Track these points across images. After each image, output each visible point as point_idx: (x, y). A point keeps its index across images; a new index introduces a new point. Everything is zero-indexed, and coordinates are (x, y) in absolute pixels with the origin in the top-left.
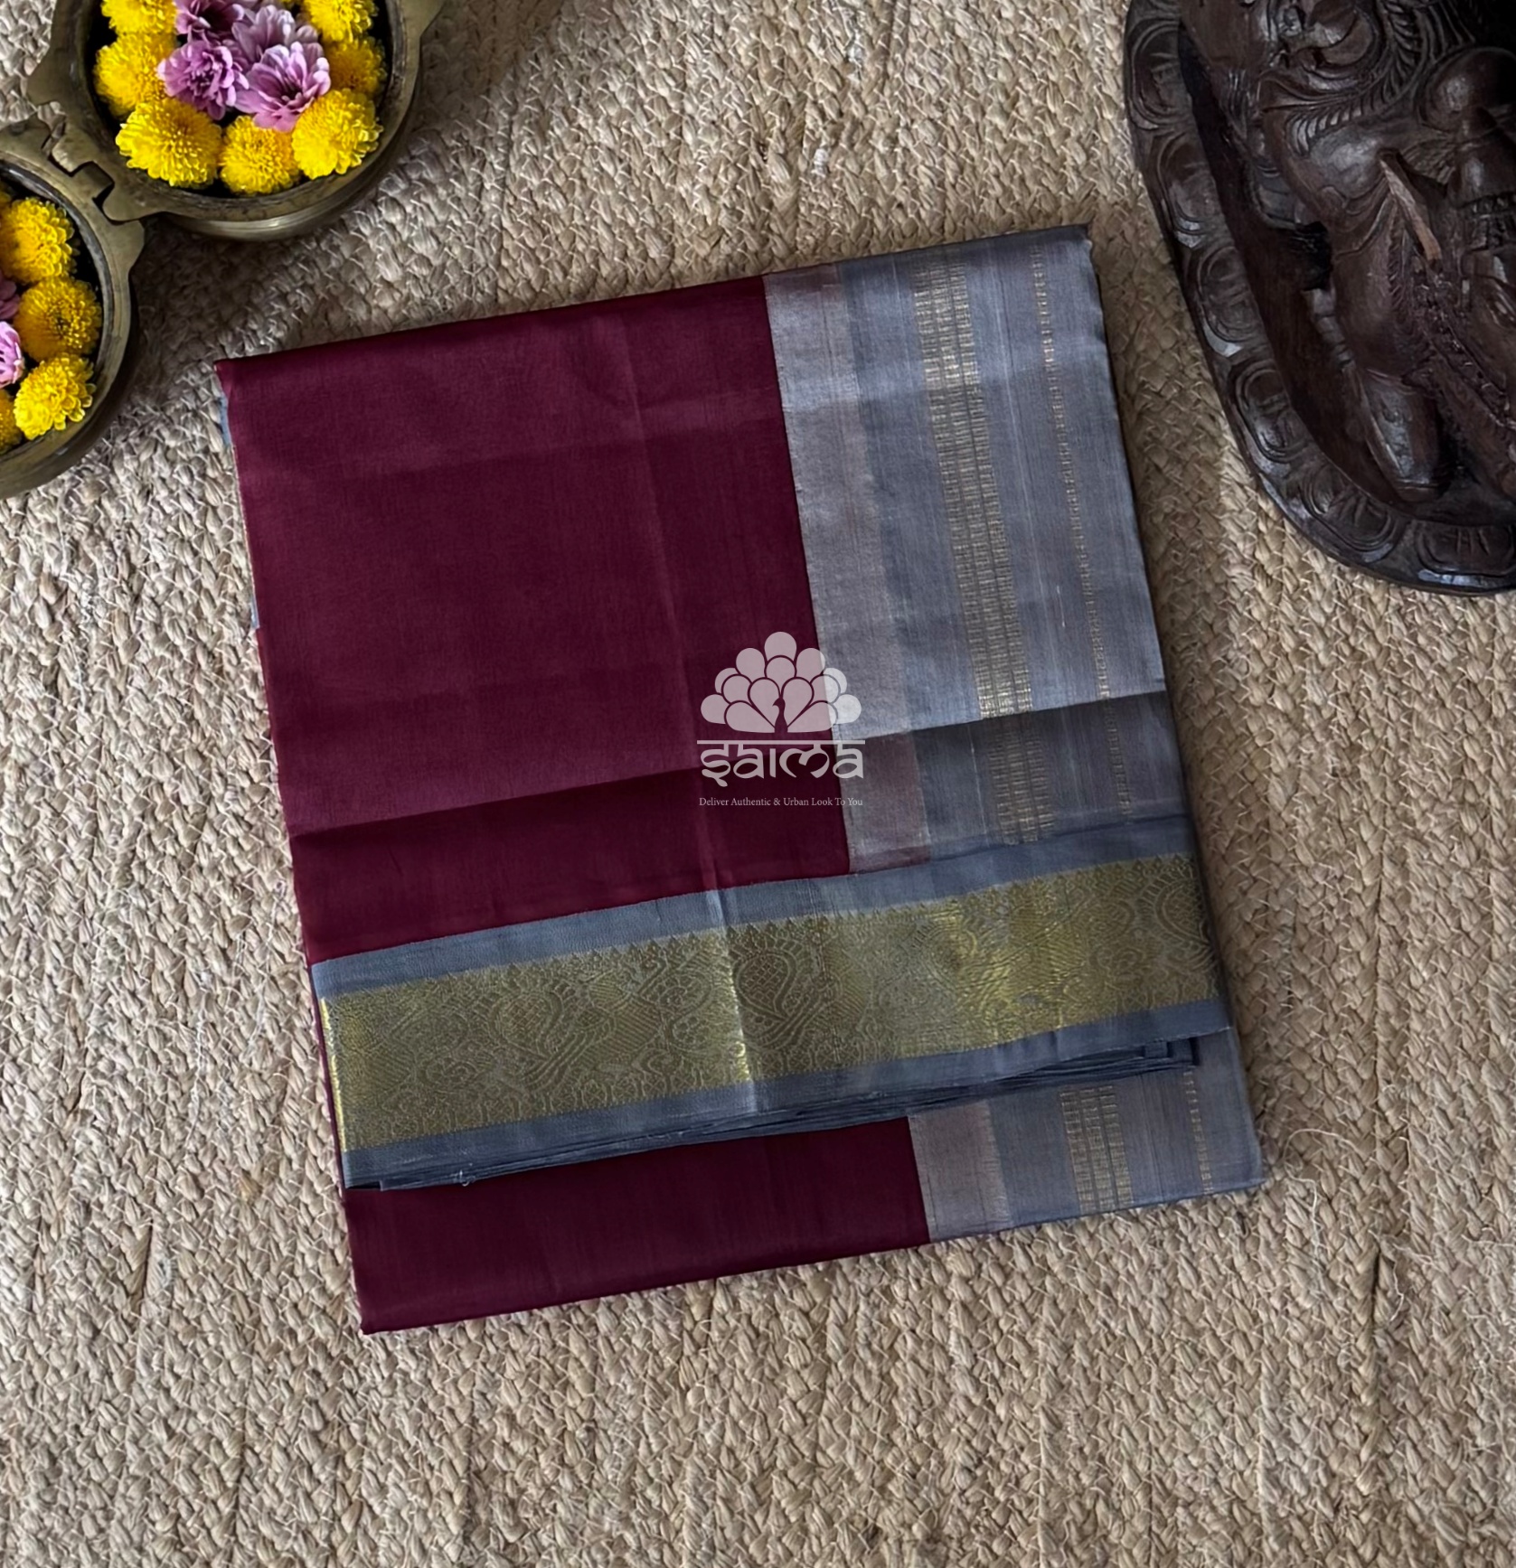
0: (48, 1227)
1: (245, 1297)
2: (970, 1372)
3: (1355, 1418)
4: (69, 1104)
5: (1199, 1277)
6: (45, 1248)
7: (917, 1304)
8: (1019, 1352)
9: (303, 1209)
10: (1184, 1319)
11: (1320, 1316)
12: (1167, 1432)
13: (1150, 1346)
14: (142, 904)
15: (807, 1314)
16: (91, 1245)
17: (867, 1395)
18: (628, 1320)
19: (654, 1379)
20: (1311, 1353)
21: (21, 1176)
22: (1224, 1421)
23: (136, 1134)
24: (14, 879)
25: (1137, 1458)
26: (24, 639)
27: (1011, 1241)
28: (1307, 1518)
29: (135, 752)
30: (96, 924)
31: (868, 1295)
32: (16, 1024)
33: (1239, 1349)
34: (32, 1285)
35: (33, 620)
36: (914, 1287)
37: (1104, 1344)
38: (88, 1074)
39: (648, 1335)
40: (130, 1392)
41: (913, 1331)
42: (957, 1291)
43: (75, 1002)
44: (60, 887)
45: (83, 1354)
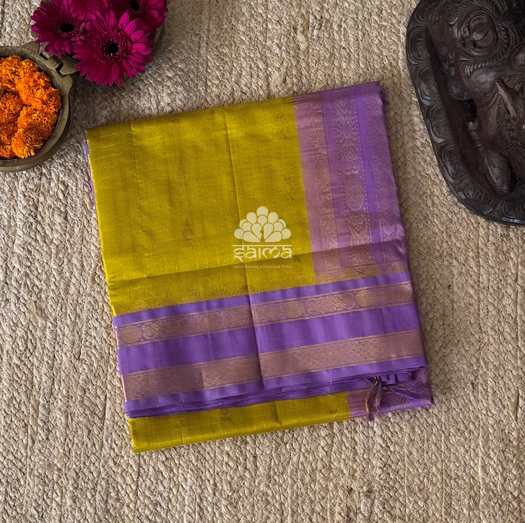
0: (72, 397)
2: (381, 436)
3: (511, 449)
4: (77, 357)
5: (458, 405)
6: (71, 404)
8: (397, 428)
10: (453, 418)
11: (499, 416)
12: (448, 456)
13: (442, 427)
14: (99, 290)
16: (86, 402)
17: (347, 445)
19: (275, 440)
20: (496, 429)
21: (62, 381)
22: (467, 451)
23: (100, 366)
24: (56, 283)
25: (438, 464)
26: (55, 203)
28: (496, 483)
29: (94, 239)
30: (83, 297)
32: (59, 332)
33: (472, 427)
34: (67, 417)
35: (58, 196)
37: (426, 427)
38: (83, 347)
40: (101, 451)
41: (362, 423)
43: (78, 323)
44: (72, 286)
45: (86, 439)
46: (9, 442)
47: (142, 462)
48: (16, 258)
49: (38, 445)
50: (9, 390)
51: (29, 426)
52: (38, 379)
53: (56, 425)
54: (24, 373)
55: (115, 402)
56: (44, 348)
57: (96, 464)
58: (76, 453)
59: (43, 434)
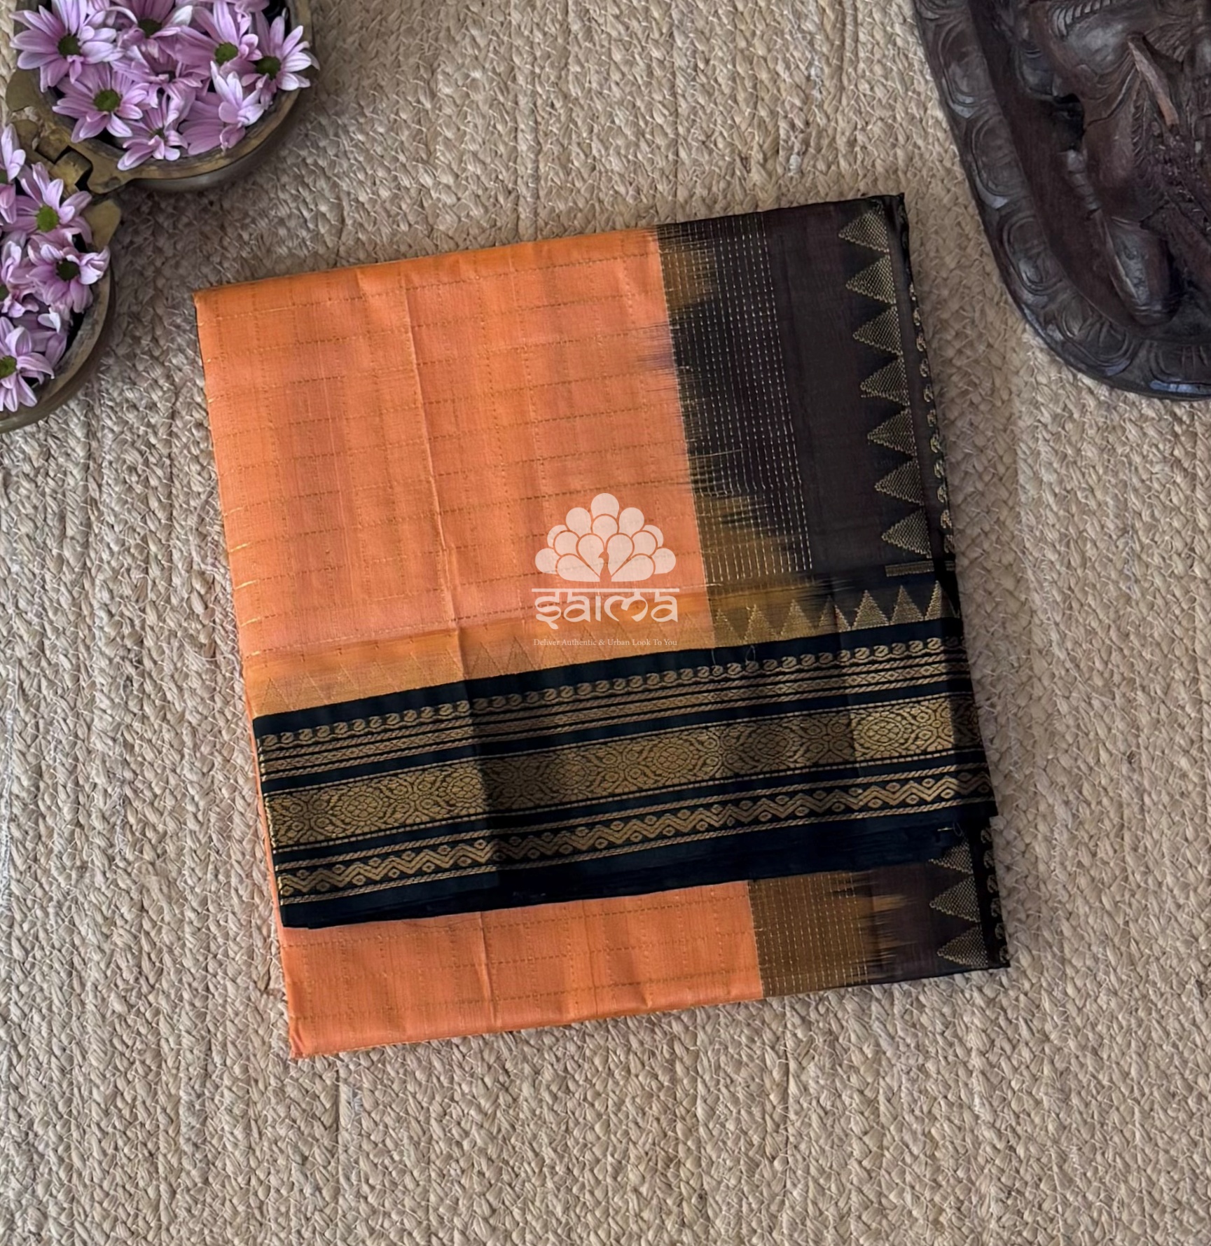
0: (256, 1081)
1: (419, 1122)
2: (993, 1126)
4: (262, 987)
5: (1168, 1035)
6: (255, 1096)
7: (947, 1076)
8: (1028, 1104)
9: (455, 1050)
10: (1158, 1067)
12: (1152, 1156)
13: (1132, 1090)
15: (861, 1092)
16: (292, 1091)
17: (916, 1152)
18: (720, 1109)
19: (747, 1155)
21: (229, 1046)
22: (1196, 1144)
24: (199, 815)
25: (1130, 1178)
26: (185, 624)
27: (1017, 1019)
31: (908, 1073)
32: (214, 930)
33: (1203, 1085)
34: (248, 1129)
35: (191, 608)
36: (943, 1062)
37: (1095, 1093)
38: (274, 960)
39: (738, 1121)
40: (337, 1203)
41: (946, 1097)
42: (976, 1061)
43: (257, 907)
44: (237, 819)
45: (296, 1176)
46: (114, 1200)
47: (434, 1222)
48: (98, 762)
49: (182, 1199)
50: (104, 1076)
51: (161, 1158)
52: (172, 1045)
53: (224, 1147)
54: (139, 1033)
55: (360, 1088)
56: (180, 970)
57: (327, 1234)
58: (278, 1210)
59: (194, 1173)
